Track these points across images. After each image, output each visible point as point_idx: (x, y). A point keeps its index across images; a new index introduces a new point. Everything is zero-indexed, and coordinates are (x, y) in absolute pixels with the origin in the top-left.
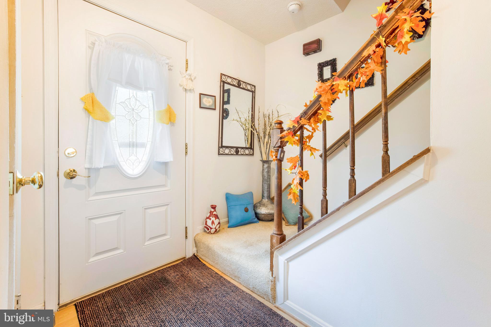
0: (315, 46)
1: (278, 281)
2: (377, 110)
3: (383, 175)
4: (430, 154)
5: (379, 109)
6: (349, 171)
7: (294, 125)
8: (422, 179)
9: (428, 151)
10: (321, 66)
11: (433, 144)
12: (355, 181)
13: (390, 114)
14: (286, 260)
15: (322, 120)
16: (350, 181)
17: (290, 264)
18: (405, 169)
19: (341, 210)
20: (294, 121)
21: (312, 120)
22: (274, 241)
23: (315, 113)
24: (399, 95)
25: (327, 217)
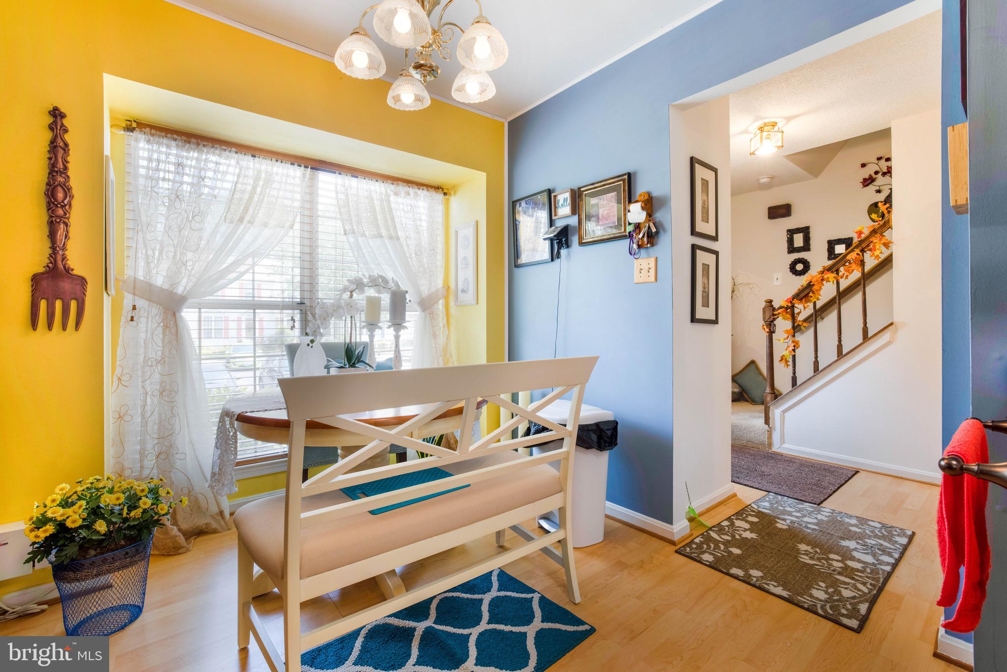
0: (783, 211)
1: (775, 429)
2: (858, 283)
3: (864, 340)
4: (893, 326)
5: (859, 282)
6: (837, 339)
7: (787, 304)
8: (889, 341)
9: (892, 324)
10: (791, 233)
11: (895, 320)
12: (841, 345)
13: (867, 289)
14: (782, 412)
15: (813, 301)
16: (838, 346)
17: (786, 414)
18: (878, 335)
19: (832, 366)
20: (786, 301)
21: (804, 300)
22: (768, 399)
23: (807, 295)
24: (879, 270)
25: (818, 373)
